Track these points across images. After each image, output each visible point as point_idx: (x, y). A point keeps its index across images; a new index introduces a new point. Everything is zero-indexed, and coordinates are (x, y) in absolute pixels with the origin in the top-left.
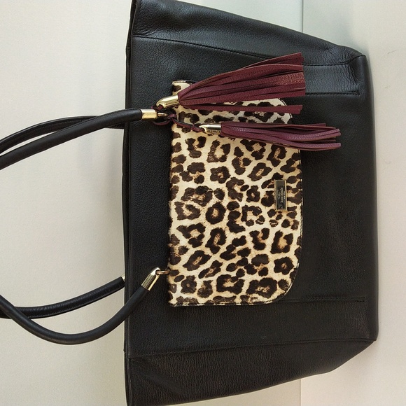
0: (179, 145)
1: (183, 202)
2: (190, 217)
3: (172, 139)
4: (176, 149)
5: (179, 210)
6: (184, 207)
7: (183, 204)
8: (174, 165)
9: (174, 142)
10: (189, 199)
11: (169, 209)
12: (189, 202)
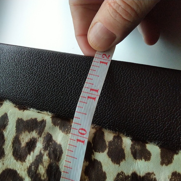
0: (146, 156)
1: (43, 135)
2: (16, 141)
3: (161, 147)
4: (138, 147)
5: (32, 125)
6: (34, 134)
7: (40, 134)
8: (109, 137)
9: (154, 149)
10: (45, 148)
11: (40, 108)
12: (39, 146)
